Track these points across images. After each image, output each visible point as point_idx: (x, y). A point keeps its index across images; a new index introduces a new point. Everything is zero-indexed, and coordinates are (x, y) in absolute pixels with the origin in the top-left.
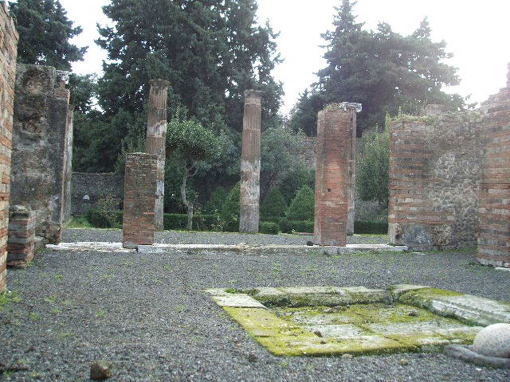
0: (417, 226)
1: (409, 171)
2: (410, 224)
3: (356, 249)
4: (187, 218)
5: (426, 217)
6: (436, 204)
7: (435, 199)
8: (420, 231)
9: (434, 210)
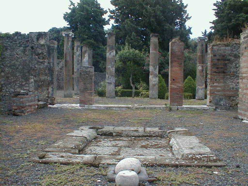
0: (221, 97)
1: (216, 70)
2: (217, 96)
3: (187, 108)
4: (132, 91)
5: (226, 93)
6: (231, 86)
7: (231, 83)
8: (222, 99)
9: (230, 89)
